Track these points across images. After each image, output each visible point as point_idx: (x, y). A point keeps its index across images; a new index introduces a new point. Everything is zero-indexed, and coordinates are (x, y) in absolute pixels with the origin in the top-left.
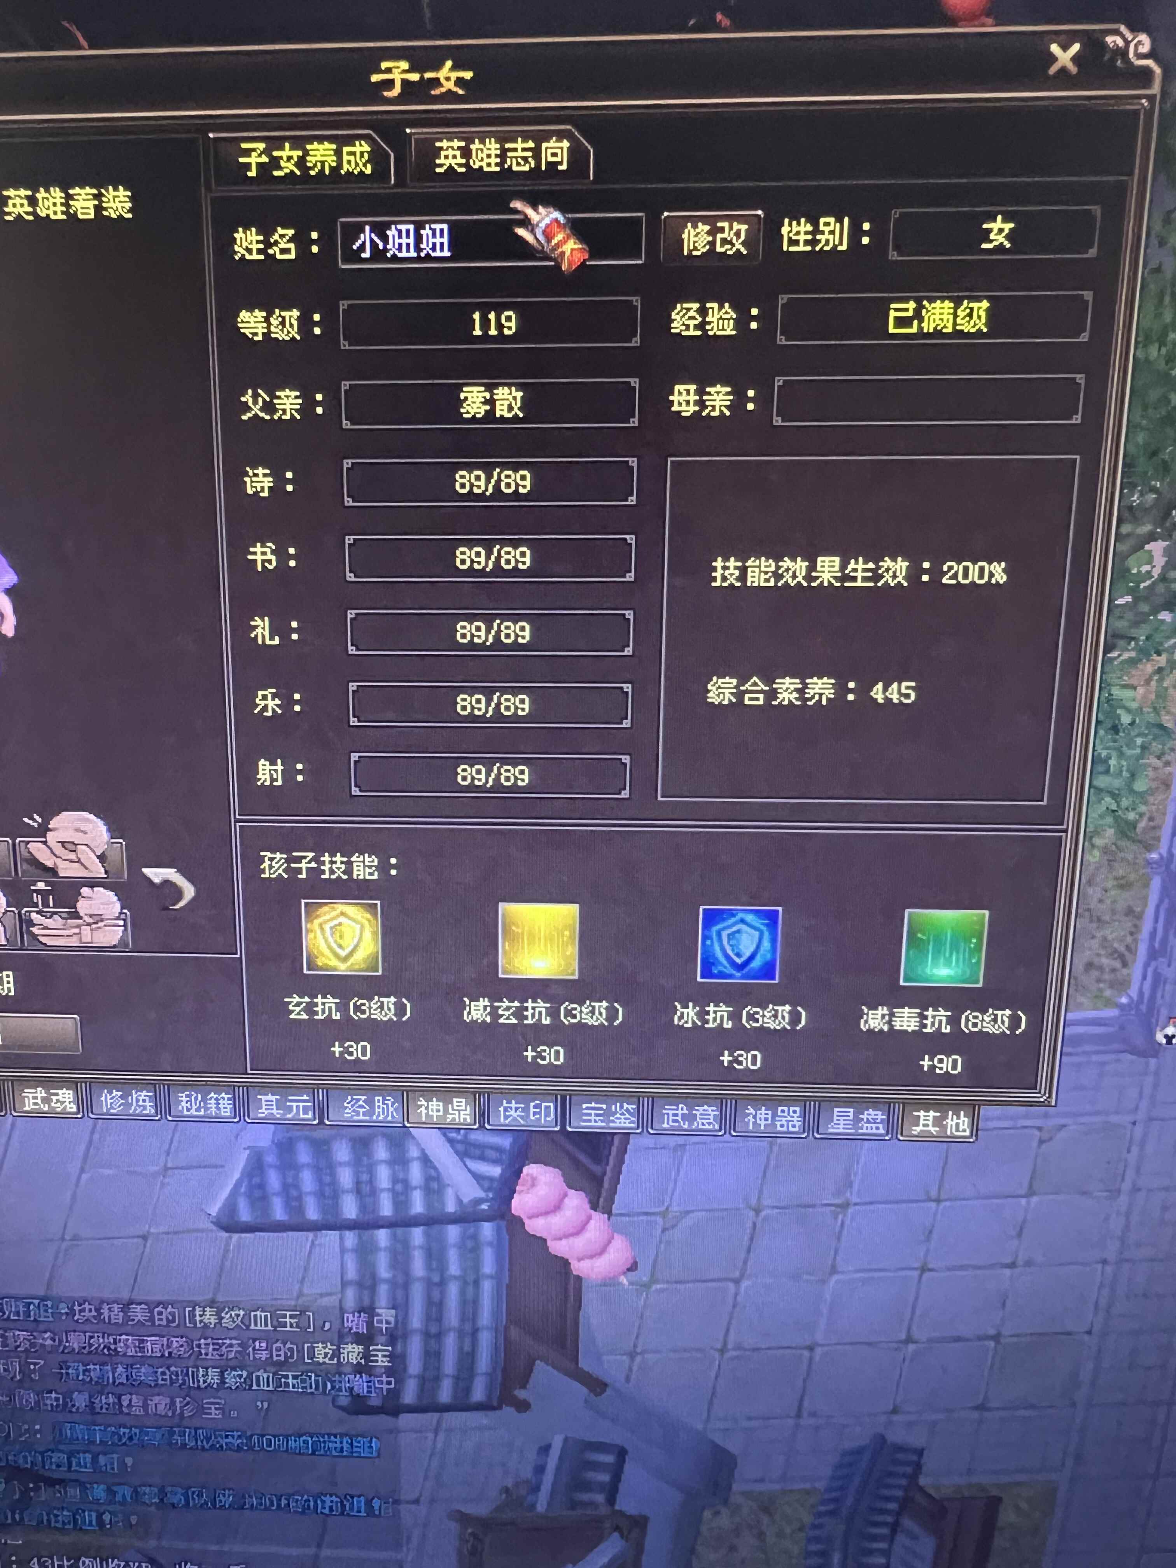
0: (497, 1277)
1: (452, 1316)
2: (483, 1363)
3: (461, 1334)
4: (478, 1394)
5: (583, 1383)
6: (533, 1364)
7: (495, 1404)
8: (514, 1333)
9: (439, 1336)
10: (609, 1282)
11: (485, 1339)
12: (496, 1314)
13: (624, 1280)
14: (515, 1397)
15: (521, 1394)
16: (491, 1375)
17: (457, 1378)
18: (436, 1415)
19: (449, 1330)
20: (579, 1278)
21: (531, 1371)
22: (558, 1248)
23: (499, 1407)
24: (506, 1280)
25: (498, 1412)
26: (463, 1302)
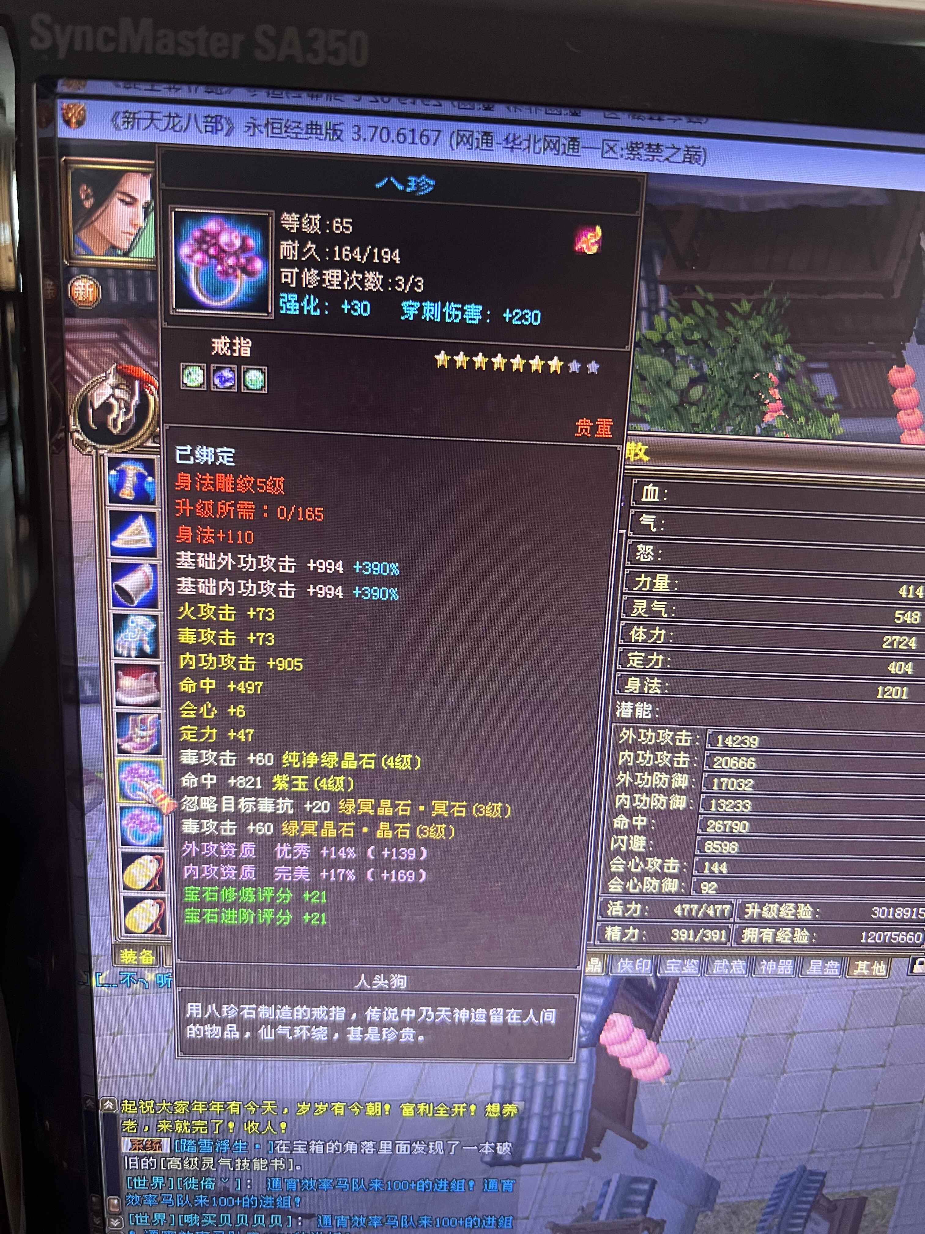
0: (588, 1081)
1: (559, 1105)
2: (575, 1132)
3: (563, 1115)
4: (571, 1151)
5: (633, 1142)
6: (605, 1131)
7: (580, 1156)
8: (595, 1114)
9: (550, 1117)
10: (654, 1082)
11: (577, 1119)
12: (585, 1104)
13: (663, 1081)
14: (593, 1152)
15: (596, 1150)
16: (579, 1140)
17: (558, 1142)
18: (543, 1165)
19: (555, 1113)
20: (636, 1081)
21: (603, 1136)
22: (626, 1063)
23: (583, 1159)
24: (593, 1082)
25: (582, 1161)
26: (566, 1096)
